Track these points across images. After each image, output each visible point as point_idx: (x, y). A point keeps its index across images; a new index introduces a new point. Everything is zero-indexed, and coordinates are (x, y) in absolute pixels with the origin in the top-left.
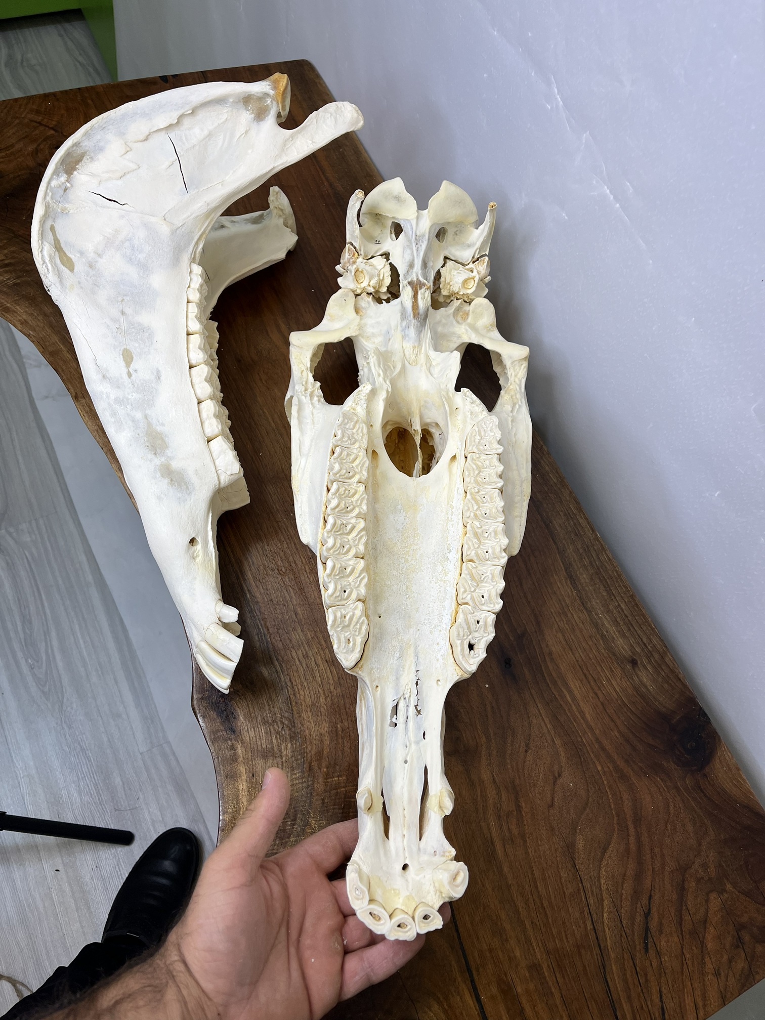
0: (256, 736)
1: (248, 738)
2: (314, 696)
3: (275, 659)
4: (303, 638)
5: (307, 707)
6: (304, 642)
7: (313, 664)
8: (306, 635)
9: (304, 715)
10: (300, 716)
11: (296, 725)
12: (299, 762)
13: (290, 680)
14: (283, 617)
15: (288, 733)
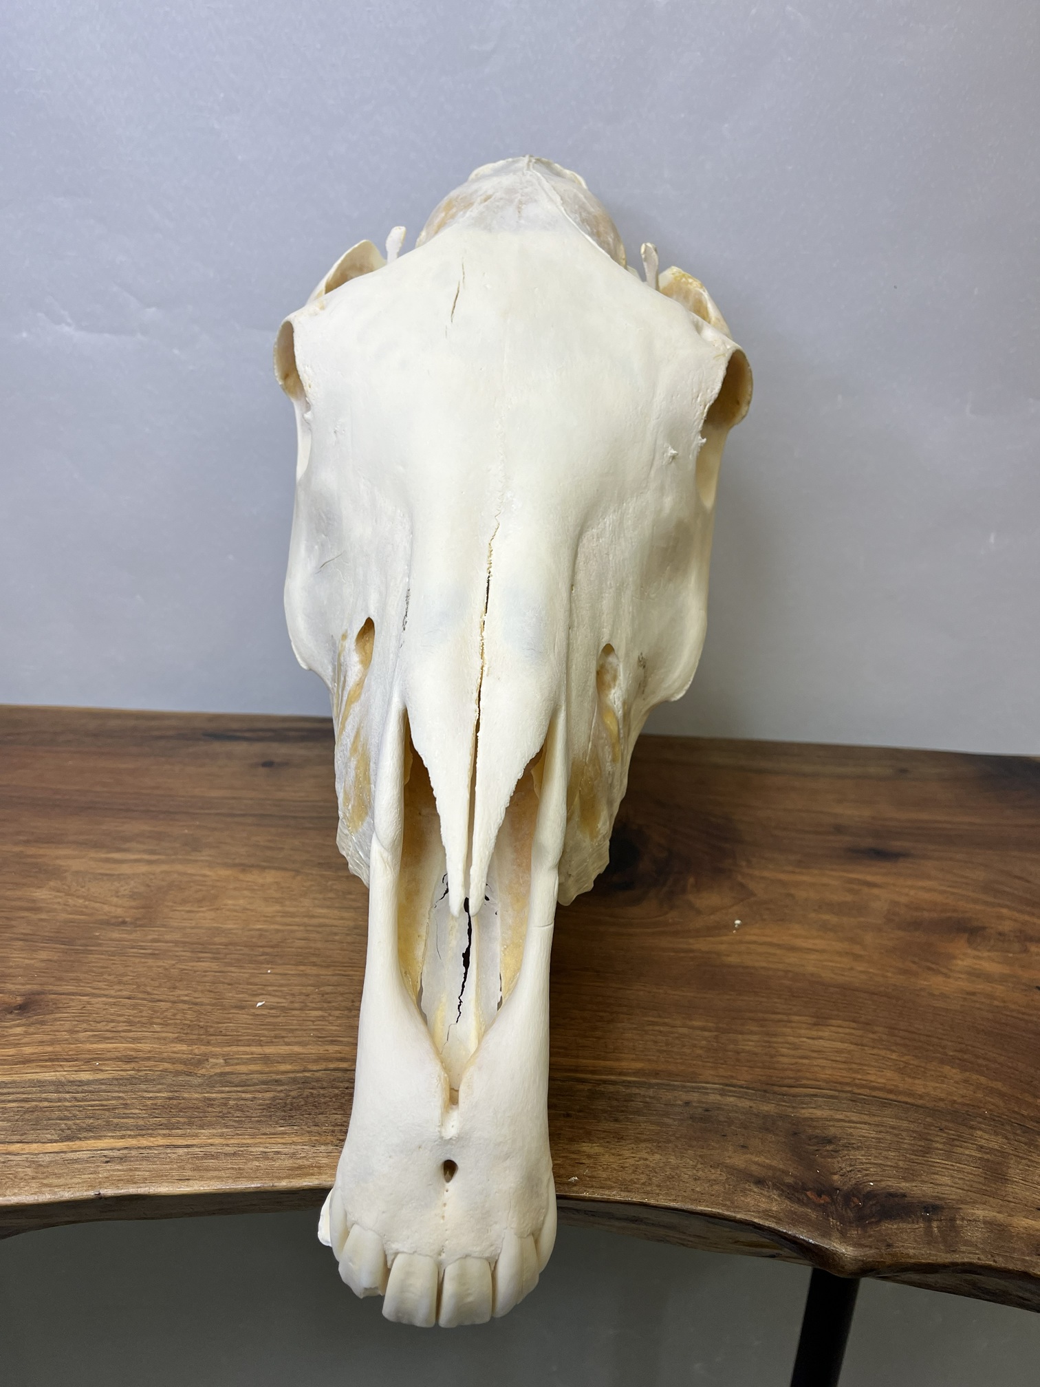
0: (952, 1177)
1: (953, 1189)
2: (883, 1064)
3: (785, 1089)
4: (755, 1038)
5: (904, 1080)
6: (765, 1039)
7: (816, 1042)
8: (752, 1033)
9: (921, 1090)
10: (921, 1097)
11: (939, 1108)
12: (1018, 1132)
13: (841, 1083)
14: (702, 1048)
15: (951, 1125)
